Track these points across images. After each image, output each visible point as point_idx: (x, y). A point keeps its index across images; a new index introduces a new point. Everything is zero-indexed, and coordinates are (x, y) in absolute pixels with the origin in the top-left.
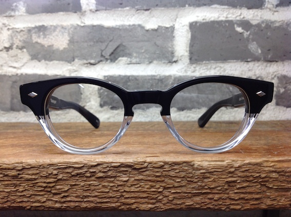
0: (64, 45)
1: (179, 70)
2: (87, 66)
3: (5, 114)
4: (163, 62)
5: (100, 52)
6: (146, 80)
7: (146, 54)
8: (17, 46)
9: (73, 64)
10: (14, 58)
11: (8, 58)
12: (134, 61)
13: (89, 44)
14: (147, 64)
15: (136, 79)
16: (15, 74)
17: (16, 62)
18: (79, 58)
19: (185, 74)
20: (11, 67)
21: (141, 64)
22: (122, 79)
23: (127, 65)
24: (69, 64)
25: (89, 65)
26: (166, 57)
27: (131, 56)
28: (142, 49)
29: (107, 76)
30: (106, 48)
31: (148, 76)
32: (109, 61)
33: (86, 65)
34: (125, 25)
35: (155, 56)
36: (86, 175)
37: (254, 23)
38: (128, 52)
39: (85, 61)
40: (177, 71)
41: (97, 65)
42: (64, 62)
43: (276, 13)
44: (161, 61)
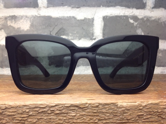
34: (65, 17)
36: (48, 112)
37: (140, 17)
43: (152, 12)
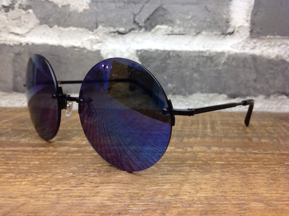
0: (84, 5)
1: (234, 45)
2: (114, 36)
3: (5, 96)
4: (214, 33)
5: (132, 18)
6: (191, 57)
7: (194, 21)
8: (20, 5)
9: (96, 33)
10: (15, 21)
11: (8, 21)
12: (177, 30)
13: (118, 5)
14: (194, 35)
15: (178, 55)
16: (18, 44)
17: (19, 26)
18: (103, 24)
19: (242, 51)
20: (12, 33)
21: (186, 36)
22: (160, 55)
23: (166, 36)
24: (91, 32)
25: (117, 34)
26: (219, 27)
27: (172, 24)
28: (189, 15)
29: (141, 51)
30: (140, 11)
31: (194, 52)
32: (143, 29)
33: (113, 34)
35: (205, 25)
38: (169, 18)
39: (112, 29)
40: (232, 47)
41: (127, 35)
42: (84, 29)
44: (212, 31)
